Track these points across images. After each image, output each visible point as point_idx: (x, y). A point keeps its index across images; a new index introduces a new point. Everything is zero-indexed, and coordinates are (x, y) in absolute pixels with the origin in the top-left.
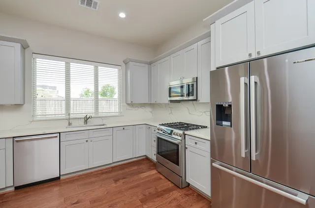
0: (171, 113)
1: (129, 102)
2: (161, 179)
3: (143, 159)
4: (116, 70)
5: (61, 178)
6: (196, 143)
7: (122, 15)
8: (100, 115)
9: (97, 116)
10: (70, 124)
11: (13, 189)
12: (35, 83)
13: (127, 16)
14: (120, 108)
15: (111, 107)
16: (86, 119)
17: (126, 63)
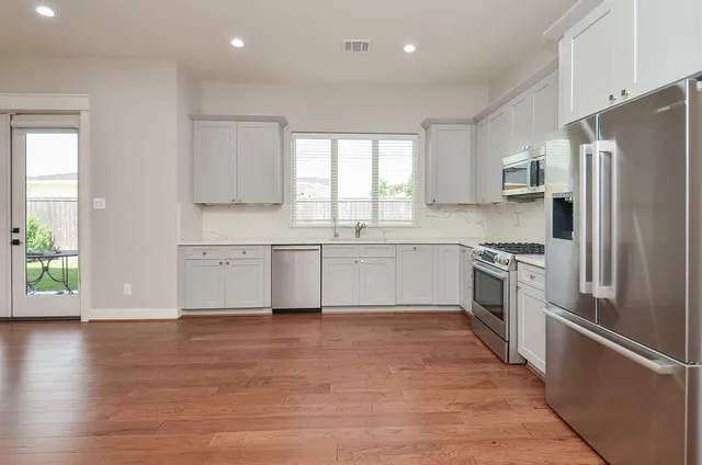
0: (518, 224)
1: (431, 202)
2: (474, 344)
3: (455, 313)
4: (409, 144)
5: (324, 310)
6: (532, 277)
7: (410, 48)
8: (380, 224)
9: (375, 225)
10: (336, 235)
11: (270, 311)
12: (294, 173)
13: (417, 48)
14: (415, 212)
15: (400, 211)
16: (359, 229)
17: (426, 126)
